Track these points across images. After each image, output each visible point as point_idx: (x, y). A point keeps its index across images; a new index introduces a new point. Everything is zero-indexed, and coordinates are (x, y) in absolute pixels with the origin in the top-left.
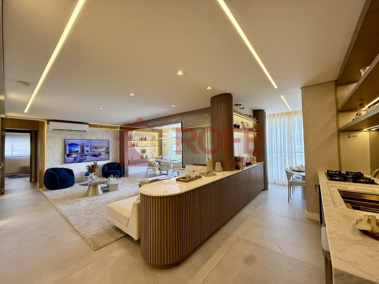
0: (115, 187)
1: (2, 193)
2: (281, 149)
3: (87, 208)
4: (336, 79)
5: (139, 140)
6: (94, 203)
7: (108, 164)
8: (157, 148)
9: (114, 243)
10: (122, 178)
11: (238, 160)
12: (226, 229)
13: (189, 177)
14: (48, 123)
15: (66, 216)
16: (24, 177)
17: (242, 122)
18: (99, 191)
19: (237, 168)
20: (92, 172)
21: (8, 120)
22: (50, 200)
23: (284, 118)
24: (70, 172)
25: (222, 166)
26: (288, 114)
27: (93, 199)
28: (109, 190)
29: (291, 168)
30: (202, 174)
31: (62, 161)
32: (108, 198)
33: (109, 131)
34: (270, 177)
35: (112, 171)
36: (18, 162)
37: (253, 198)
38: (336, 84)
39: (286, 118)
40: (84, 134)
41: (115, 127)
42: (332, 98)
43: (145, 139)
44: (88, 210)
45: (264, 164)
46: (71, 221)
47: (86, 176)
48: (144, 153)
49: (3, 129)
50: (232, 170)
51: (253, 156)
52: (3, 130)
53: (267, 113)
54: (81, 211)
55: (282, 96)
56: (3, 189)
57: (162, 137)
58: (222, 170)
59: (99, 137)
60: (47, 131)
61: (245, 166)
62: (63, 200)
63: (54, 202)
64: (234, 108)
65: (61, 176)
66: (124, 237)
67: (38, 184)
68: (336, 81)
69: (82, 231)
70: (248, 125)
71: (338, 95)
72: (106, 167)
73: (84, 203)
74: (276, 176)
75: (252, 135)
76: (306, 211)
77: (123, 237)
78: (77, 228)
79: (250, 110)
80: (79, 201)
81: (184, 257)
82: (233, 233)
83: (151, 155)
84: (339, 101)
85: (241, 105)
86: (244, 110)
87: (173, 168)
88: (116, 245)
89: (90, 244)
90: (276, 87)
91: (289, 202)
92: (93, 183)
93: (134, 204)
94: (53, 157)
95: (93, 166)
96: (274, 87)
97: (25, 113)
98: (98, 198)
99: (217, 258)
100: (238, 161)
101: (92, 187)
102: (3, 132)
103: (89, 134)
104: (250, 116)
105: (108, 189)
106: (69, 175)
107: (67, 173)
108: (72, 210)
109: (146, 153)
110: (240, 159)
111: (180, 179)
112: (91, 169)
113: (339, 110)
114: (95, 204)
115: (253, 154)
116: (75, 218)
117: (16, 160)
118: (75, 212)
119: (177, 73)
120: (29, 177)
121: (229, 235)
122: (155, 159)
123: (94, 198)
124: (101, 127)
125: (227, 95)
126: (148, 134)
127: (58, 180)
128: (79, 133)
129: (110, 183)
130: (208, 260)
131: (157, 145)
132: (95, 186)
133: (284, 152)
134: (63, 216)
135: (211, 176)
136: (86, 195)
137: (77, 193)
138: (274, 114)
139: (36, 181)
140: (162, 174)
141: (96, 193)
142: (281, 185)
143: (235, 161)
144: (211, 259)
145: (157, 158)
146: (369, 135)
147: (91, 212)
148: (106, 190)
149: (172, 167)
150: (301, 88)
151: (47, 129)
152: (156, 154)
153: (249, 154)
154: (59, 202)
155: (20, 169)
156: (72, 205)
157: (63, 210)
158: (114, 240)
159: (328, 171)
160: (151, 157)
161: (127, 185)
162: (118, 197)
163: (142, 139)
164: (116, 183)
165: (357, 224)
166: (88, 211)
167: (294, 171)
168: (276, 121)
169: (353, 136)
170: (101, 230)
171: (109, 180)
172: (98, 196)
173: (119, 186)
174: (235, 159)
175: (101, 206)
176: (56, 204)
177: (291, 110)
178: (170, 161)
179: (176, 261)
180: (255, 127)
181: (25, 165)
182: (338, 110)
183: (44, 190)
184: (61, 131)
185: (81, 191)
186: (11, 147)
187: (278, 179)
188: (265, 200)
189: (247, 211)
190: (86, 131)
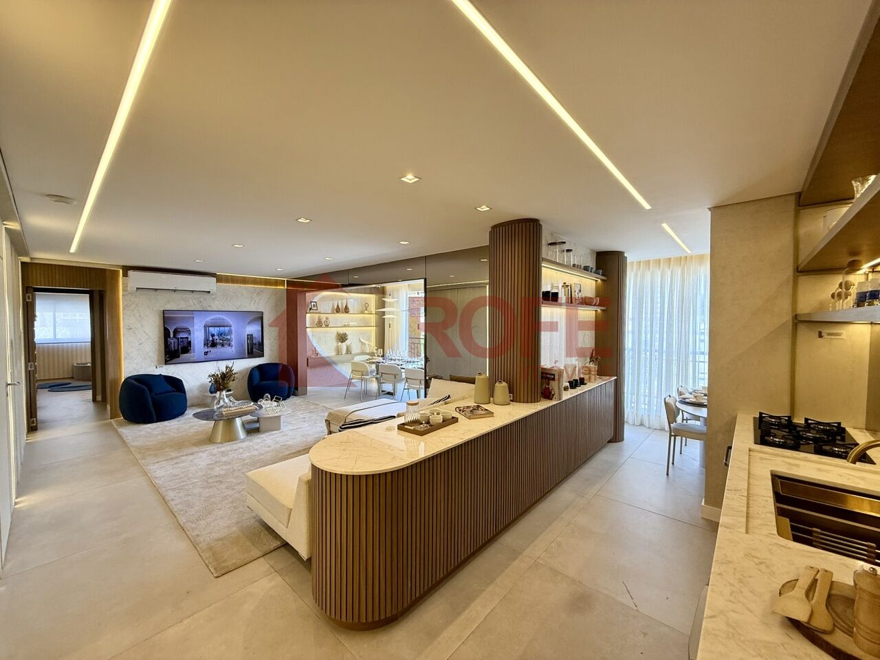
0: (275, 423)
1: (32, 427)
2: (661, 345)
3: (209, 472)
4: (800, 191)
5: (333, 313)
6: (224, 459)
7: (260, 367)
8: (373, 331)
9: (258, 560)
10: (293, 400)
11: (548, 376)
12: (510, 539)
13: (428, 422)
14: (125, 275)
15: (162, 490)
16: (82, 388)
17: (565, 283)
18: (239, 433)
19: (547, 395)
20: (221, 390)
21: (38, 267)
22: (132, 449)
23: (672, 272)
24: (176, 384)
25: (511, 391)
26: (683, 260)
27: (223, 449)
28: (260, 429)
29: (680, 394)
30: (460, 410)
31: (158, 361)
32: (257, 450)
33: (262, 291)
34: (632, 410)
35: (270, 382)
36: (67, 354)
37: (585, 462)
38: (799, 202)
39: (678, 271)
40: (205, 299)
41: (276, 283)
42: (786, 238)
43: (346, 310)
44: (211, 478)
45: (616, 380)
46: (172, 503)
47: (211, 392)
48: (342, 342)
49: (27, 287)
50: (534, 400)
51: (591, 362)
52: (27, 289)
53: (630, 257)
54: (195, 478)
55: (665, 225)
56: (35, 419)
57: (384, 307)
58: (511, 401)
59: (240, 304)
60: (123, 290)
61: (566, 389)
62: (158, 450)
63: (140, 453)
64: (546, 251)
65: (156, 395)
66: (282, 548)
67: (109, 407)
68: (799, 195)
69: (193, 529)
70: (580, 291)
71: (802, 231)
72: (257, 374)
73: (203, 458)
74: (646, 408)
75: (588, 314)
76: (703, 504)
77: (279, 547)
78: (182, 520)
79: (588, 251)
80: (192, 454)
81: (405, 605)
82: (525, 550)
83: (360, 345)
84: (802, 246)
85: (564, 243)
86: (571, 253)
87: (407, 381)
88: (262, 566)
89: (207, 562)
90: (647, 206)
91: (668, 474)
92: (224, 413)
93: (300, 479)
94: (139, 350)
95: (224, 376)
96: (641, 208)
97: (72, 254)
98: (235, 447)
99: (479, 610)
100: (549, 379)
101: (221, 423)
102: (27, 295)
103: (218, 299)
104: (586, 268)
105: (257, 425)
106: (174, 391)
107: (169, 388)
108: (176, 476)
109: (348, 342)
110: (554, 375)
111: (406, 427)
112: (221, 383)
113: (799, 269)
114: (226, 463)
115: (591, 358)
116: (180, 495)
117: (63, 350)
118: (183, 482)
119: (403, 179)
120: (91, 390)
121: (515, 554)
122: (369, 357)
123: (227, 447)
124: (244, 281)
125: (528, 224)
126: (352, 298)
127: (151, 403)
128: (196, 295)
129: (264, 413)
130: (459, 614)
131: (373, 323)
132: (230, 420)
133: (669, 355)
134: (156, 489)
135: (481, 417)
136: (210, 440)
137: (190, 434)
138: (649, 261)
139: (104, 400)
140: (382, 391)
141: (230, 437)
142: (655, 429)
143: (542, 377)
144: (467, 612)
145: (372, 354)
146: (869, 335)
147: (217, 482)
148: (253, 430)
149: (404, 376)
150: (710, 209)
151: (125, 287)
152: (372, 345)
153: (581, 359)
154: (151, 455)
155: (73, 370)
156: (176, 463)
157: (159, 473)
158: (260, 554)
159: (761, 414)
160: (359, 351)
161: (302, 416)
162: (278, 446)
163: (338, 310)
164: (277, 415)
165: (780, 594)
166: (210, 481)
167: (684, 402)
168: (652, 276)
169: (830, 334)
170: (234, 529)
171: (261, 407)
172: (236, 444)
173: (282, 421)
174: (542, 373)
175: (240, 468)
176: (145, 459)
177: (689, 252)
178: (400, 363)
179: (387, 616)
180: (598, 293)
181: (84, 362)
182: (797, 268)
183: (121, 425)
184: (153, 293)
185: (200, 429)
186: (52, 322)
187: (649, 416)
188: (613, 468)
189: (565, 494)
190: (209, 292)
